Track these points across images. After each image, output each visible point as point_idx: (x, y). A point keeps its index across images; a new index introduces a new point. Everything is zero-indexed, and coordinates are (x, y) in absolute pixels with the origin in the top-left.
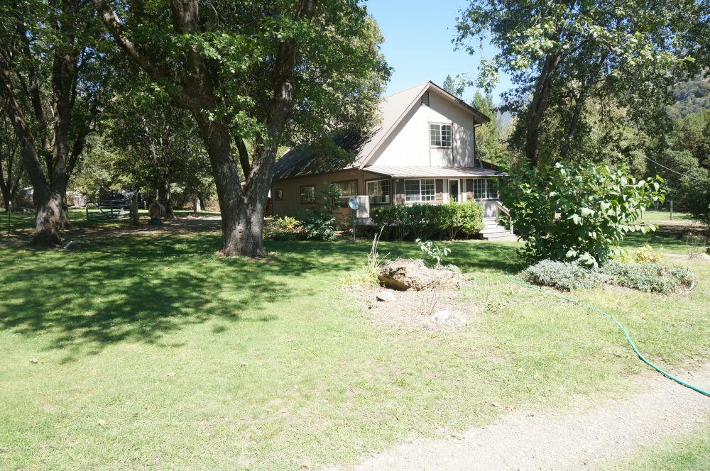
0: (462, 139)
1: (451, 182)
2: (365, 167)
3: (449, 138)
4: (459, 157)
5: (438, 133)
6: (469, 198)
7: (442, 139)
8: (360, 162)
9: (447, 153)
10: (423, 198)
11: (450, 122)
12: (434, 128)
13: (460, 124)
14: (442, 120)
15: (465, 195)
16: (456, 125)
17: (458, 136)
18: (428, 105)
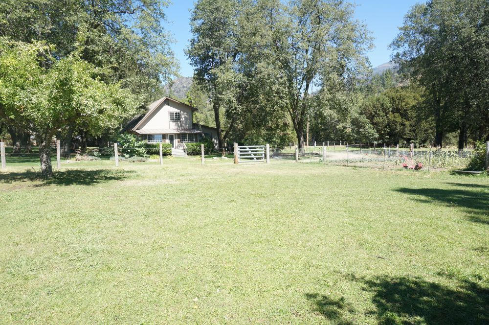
0: (185, 117)
1: (170, 136)
2: (137, 130)
3: (179, 118)
4: (183, 125)
5: (173, 115)
6: (178, 142)
7: (176, 118)
8: (134, 129)
9: (177, 124)
10: (156, 142)
11: (179, 111)
12: (171, 114)
13: (184, 112)
14: (175, 110)
15: (177, 140)
16: (182, 112)
17: (183, 116)
18: (168, 105)
